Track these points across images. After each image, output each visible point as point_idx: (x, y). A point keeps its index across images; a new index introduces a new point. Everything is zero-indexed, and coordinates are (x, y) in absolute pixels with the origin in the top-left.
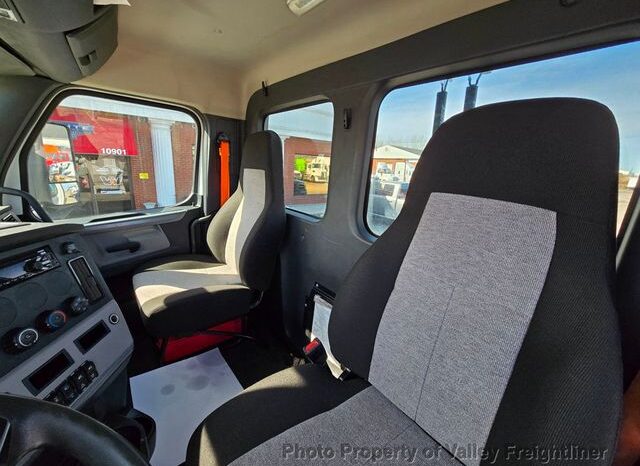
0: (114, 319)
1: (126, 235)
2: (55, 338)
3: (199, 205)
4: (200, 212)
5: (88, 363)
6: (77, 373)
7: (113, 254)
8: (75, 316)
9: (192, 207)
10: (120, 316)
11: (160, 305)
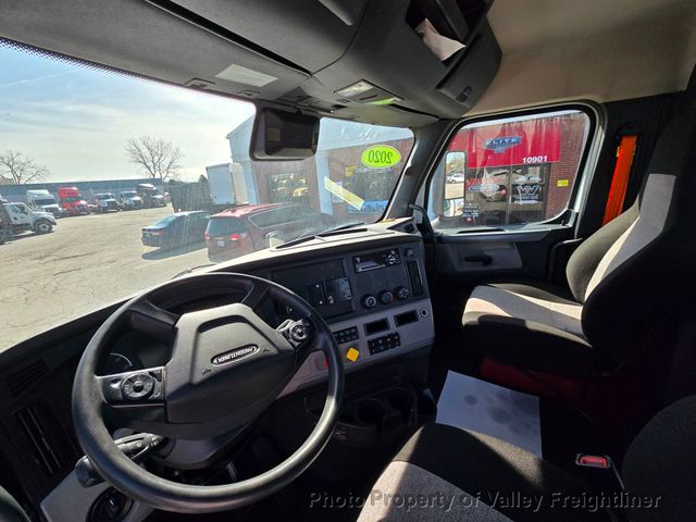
0: (424, 313)
1: (483, 248)
2: (383, 310)
3: (570, 225)
4: (569, 233)
5: (397, 334)
6: (389, 336)
7: (469, 263)
8: (400, 301)
9: (560, 227)
10: (430, 312)
11: (475, 319)
